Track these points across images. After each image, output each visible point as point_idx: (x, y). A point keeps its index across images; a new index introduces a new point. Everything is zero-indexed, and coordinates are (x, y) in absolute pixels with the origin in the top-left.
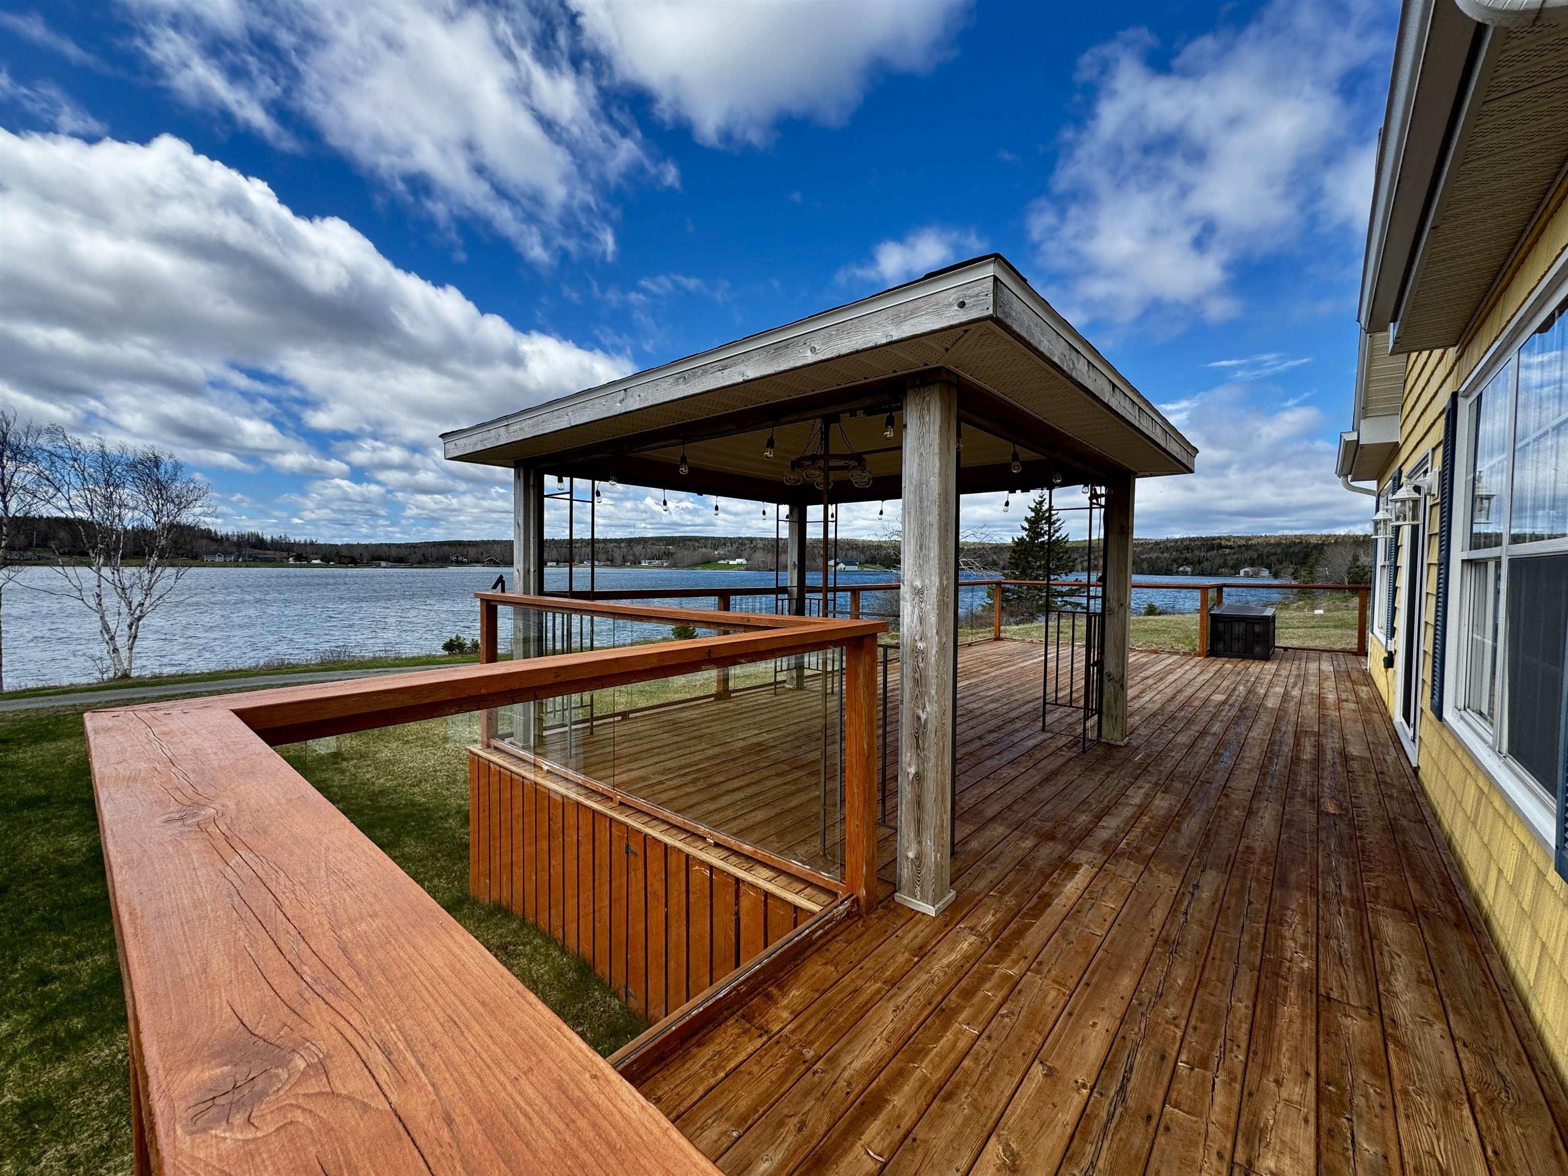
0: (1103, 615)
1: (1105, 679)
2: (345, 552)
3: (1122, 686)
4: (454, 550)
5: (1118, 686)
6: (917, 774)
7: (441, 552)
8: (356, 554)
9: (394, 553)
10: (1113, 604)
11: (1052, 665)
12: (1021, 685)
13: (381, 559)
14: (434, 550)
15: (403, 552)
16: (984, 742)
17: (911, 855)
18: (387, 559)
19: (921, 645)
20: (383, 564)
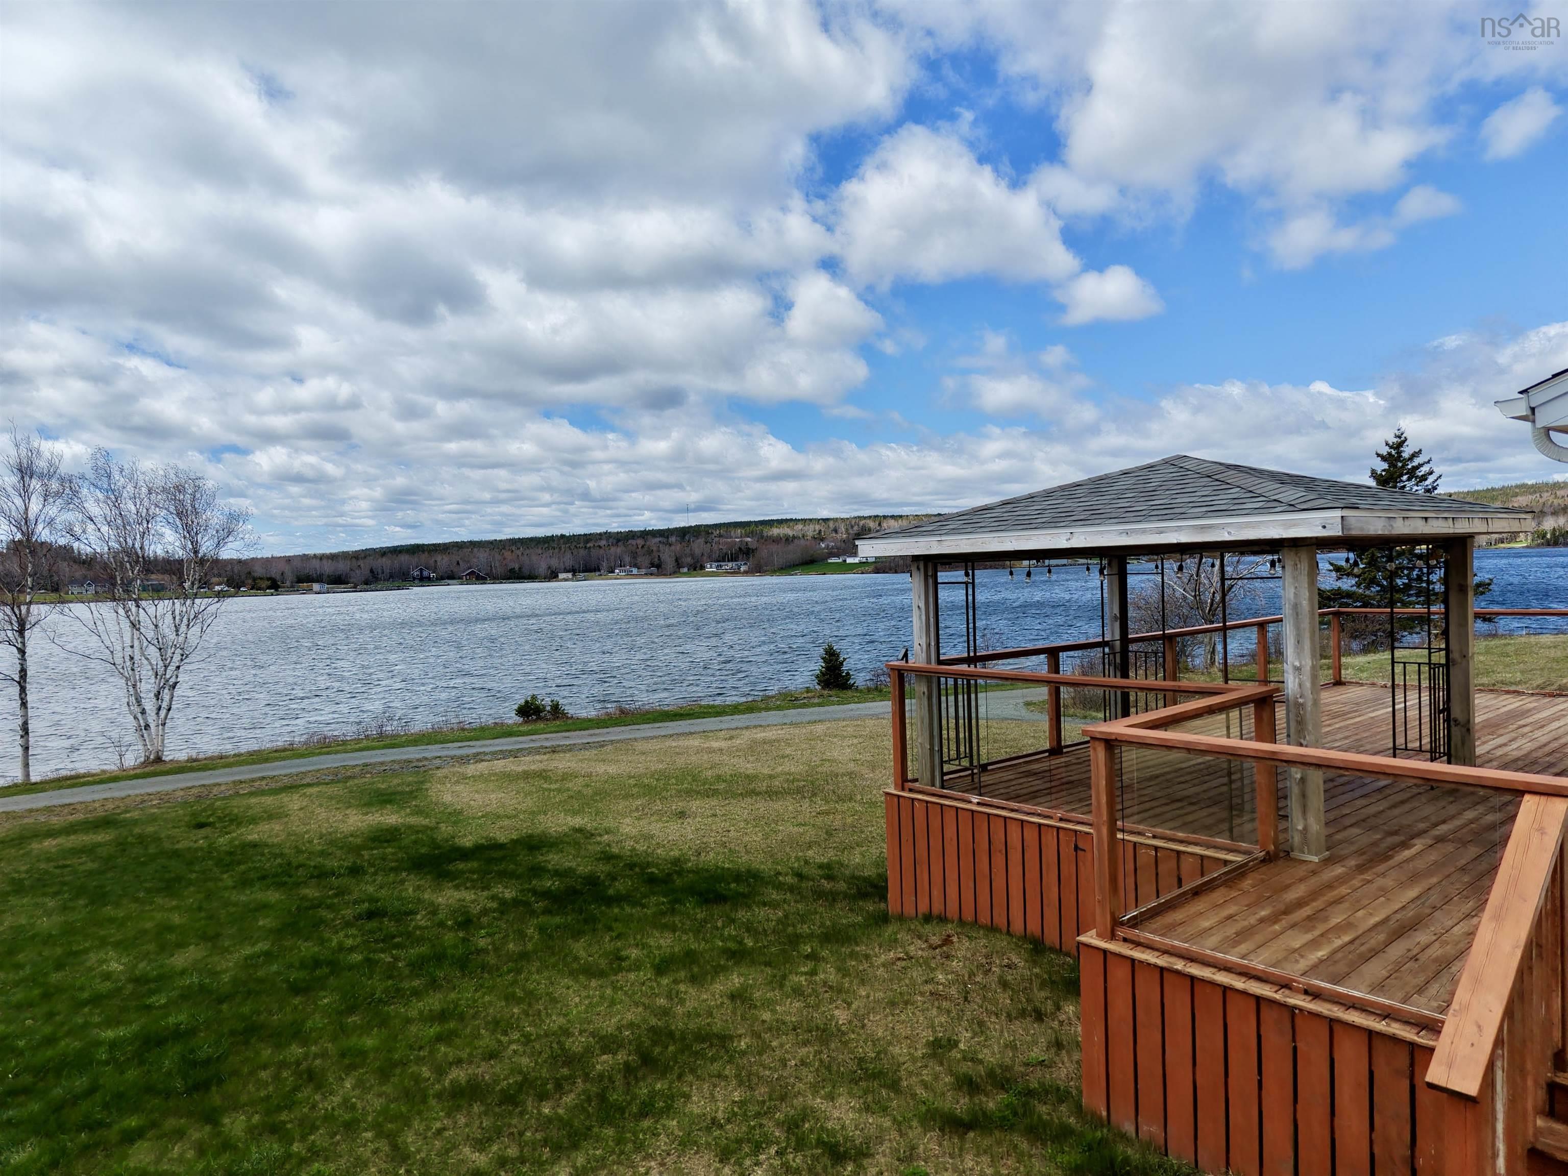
0: (1447, 665)
1: (1452, 723)
2: (259, 571)
3: (1468, 730)
4: (414, 560)
5: (1464, 730)
6: (1302, 778)
7: (396, 564)
8: (275, 573)
9: (328, 568)
10: (1455, 655)
11: (1400, 716)
12: (1371, 736)
13: (310, 579)
14: (385, 562)
15: (342, 567)
16: (1336, 784)
17: (1300, 827)
18: (319, 579)
19: (1301, 700)
20: (316, 587)
